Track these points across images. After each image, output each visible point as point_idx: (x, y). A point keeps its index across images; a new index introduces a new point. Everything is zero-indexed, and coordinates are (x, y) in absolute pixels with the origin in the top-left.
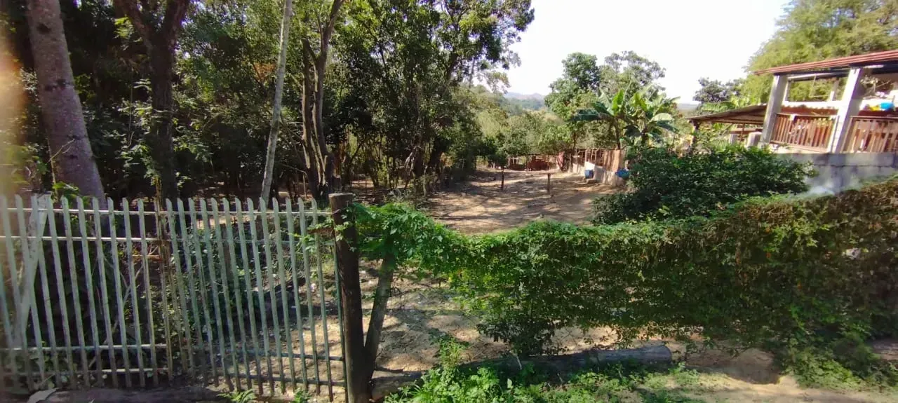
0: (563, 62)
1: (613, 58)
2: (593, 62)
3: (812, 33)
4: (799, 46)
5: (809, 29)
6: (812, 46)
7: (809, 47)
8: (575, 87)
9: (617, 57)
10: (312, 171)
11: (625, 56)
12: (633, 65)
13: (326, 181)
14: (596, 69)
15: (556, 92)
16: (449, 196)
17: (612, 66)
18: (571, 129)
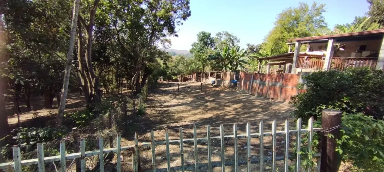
0: (197, 35)
1: (219, 34)
2: (209, 35)
3: (286, 28)
4: (282, 32)
5: (285, 27)
6: (287, 32)
7: (286, 33)
8: (203, 46)
9: (221, 34)
10: (86, 87)
11: (224, 34)
12: (227, 37)
13: (95, 92)
14: (211, 38)
15: (195, 48)
16: (156, 96)
17: (218, 37)
18: (202, 63)
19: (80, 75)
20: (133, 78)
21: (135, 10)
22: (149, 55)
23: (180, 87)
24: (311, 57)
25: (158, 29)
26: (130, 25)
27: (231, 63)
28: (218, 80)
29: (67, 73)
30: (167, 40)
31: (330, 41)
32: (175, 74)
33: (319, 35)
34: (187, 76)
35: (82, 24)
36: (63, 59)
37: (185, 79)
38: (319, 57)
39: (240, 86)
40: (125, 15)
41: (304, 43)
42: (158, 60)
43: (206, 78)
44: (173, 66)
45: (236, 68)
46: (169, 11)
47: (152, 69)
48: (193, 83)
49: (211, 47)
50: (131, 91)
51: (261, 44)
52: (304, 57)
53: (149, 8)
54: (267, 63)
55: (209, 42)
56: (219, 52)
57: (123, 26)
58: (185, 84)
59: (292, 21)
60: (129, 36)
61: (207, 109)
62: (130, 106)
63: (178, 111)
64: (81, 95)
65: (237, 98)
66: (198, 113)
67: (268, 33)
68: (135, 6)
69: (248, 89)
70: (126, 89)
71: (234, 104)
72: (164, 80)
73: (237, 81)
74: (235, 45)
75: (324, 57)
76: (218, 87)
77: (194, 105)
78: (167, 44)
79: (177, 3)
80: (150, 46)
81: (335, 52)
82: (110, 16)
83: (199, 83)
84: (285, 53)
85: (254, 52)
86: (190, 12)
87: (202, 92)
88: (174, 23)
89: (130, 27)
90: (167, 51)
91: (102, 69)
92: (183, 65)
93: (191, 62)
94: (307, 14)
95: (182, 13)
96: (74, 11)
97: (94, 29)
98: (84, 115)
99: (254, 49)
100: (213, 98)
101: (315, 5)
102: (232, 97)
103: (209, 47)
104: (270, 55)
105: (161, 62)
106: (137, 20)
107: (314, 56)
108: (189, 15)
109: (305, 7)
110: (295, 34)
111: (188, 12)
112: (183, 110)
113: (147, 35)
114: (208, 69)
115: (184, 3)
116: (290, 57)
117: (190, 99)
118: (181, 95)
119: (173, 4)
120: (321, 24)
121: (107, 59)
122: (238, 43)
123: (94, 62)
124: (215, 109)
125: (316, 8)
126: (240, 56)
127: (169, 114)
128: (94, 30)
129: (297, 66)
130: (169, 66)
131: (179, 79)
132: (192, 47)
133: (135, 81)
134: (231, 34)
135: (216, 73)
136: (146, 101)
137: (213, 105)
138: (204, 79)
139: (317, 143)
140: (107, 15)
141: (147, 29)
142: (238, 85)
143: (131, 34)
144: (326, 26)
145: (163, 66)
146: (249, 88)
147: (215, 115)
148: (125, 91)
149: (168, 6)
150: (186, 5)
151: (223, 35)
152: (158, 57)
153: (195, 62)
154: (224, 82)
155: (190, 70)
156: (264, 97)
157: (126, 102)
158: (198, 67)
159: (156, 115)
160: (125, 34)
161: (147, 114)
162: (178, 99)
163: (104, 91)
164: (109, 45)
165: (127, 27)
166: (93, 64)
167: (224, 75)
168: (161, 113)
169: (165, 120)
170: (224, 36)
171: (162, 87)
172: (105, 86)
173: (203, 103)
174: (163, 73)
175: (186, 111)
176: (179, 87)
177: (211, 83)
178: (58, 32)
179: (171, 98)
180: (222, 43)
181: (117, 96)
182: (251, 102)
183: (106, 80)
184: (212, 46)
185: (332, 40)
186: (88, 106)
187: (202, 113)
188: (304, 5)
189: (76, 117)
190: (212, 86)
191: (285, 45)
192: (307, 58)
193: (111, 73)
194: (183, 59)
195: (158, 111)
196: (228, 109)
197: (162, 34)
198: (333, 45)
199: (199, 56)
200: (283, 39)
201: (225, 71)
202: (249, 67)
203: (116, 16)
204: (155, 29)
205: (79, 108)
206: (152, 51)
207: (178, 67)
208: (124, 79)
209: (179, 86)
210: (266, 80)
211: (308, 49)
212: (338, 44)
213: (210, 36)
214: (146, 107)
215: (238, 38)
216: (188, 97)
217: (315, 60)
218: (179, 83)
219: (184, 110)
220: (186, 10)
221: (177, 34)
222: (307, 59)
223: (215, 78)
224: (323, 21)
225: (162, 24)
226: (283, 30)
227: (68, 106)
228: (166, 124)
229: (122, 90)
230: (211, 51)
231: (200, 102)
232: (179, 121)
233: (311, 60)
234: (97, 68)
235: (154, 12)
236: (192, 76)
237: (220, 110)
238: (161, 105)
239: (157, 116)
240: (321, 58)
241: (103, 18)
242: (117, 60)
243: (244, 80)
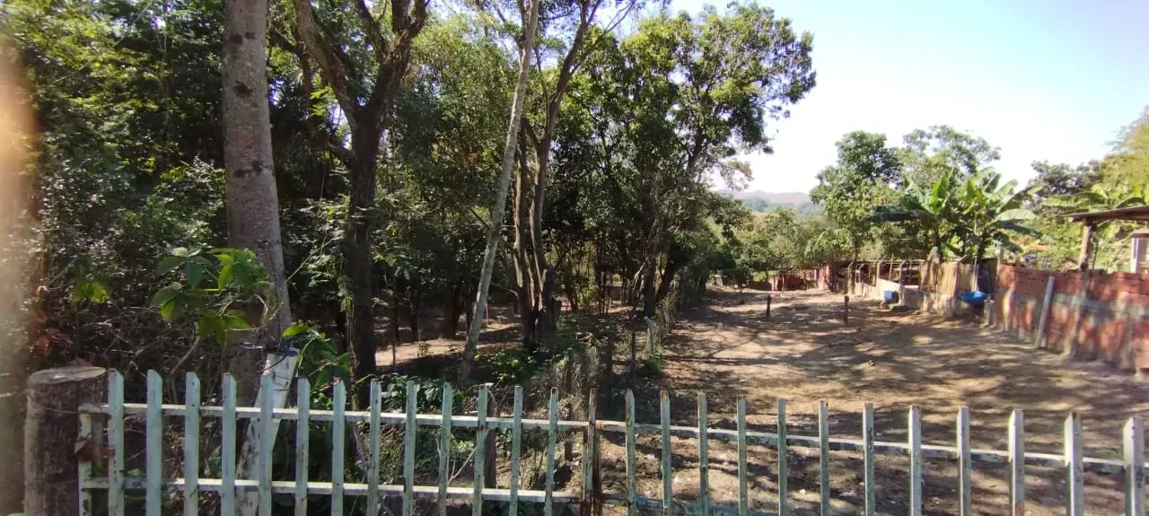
0: (837, 144)
1: (917, 137)
2: (880, 142)
8: (856, 177)
9: (922, 134)
10: (524, 292)
11: (935, 133)
12: (948, 145)
13: (543, 305)
14: (885, 152)
15: (827, 184)
16: (698, 327)
17: (913, 147)
18: (854, 233)
19: (516, 260)
20: (638, 273)
21: (653, 90)
22: (682, 209)
23: (773, 306)
25: (714, 136)
26: (637, 132)
27: (961, 232)
28: (908, 290)
29: (490, 255)
30: (738, 166)
32: (758, 267)
34: (801, 274)
35: (528, 139)
36: (484, 224)
37: (793, 283)
39: (995, 315)
40: (628, 106)
42: (710, 222)
43: (865, 282)
44: (755, 243)
45: (981, 251)
46: (746, 81)
47: (690, 248)
48: (819, 295)
49: (885, 180)
50: (630, 308)
53: (690, 79)
54: (1131, 229)
55: (879, 165)
56: (914, 195)
57: (621, 134)
58: (793, 298)
60: (633, 161)
61: (858, 385)
62: (622, 352)
63: (759, 379)
64: (516, 312)
65: (982, 357)
66: (826, 392)
68: (653, 80)
69: (1029, 328)
70: (620, 302)
71: (965, 378)
72: (725, 283)
73: (984, 297)
74: (979, 169)
76: (908, 315)
77: (813, 367)
78: (738, 175)
79: (772, 56)
80: (688, 184)
82: (592, 113)
83: (840, 298)
85: (1068, 190)
86: (813, 76)
87: (848, 325)
88: (761, 113)
89: (637, 136)
90: (737, 196)
91: (565, 246)
92: (789, 237)
93: (813, 229)
95: (788, 82)
96: (514, 110)
97: (553, 150)
98: (516, 361)
100: (885, 349)
102: (962, 350)
103: (879, 182)
105: (718, 230)
106: (656, 116)
108: (810, 83)
111: (807, 75)
112: (776, 377)
113: (681, 155)
114: (873, 252)
115: (793, 52)
117: (804, 347)
118: (775, 332)
119: (760, 59)
121: (578, 222)
122: (994, 163)
123: (549, 231)
124: (889, 385)
126: (998, 210)
127: (730, 386)
128: (555, 152)
130: (743, 241)
131: (771, 281)
132: (818, 182)
133: (643, 282)
134: (965, 133)
135: (904, 266)
136: (668, 341)
137: (884, 371)
138: (858, 285)
140: (584, 110)
141: (683, 139)
142: (986, 312)
143: (638, 155)
145: (723, 240)
146: (1035, 321)
147: (889, 407)
148: (616, 308)
149: (745, 68)
150: (799, 57)
151: (930, 137)
152: (709, 214)
153: (828, 229)
154: (932, 295)
155: (809, 253)
156: (1106, 362)
157: (615, 338)
158: (838, 246)
159: (693, 383)
160: (625, 155)
161: (669, 376)
162: (761, 342)
163: (566, 306)
164: (584, 185)
165: (630, 137)
166: (546, 236)
167: (931, 272)
168: (707, 379)
169: (718, 400)
170: (935, 143)
171: (718, 305)
172: (570, 293)
173: (847, 362)
174: (724, 263)
175: (786, 383)
176: (769, 308)
177: (882, 298)
178: (479, 160)
179: (740, 338)
180: (928, 165)
181: (592, 321)
182: (1041, 376)
183: (573, 278)
184: (888, 174)
186: (526, 341)
187: (839, 394)
189: (500, 364)
190: (887, 308)
193: (585, 259)
194: (787, 219)
195: (699, 373)
196: (941, 391)
197: (724, 148)
199: (841, 208)
201: (936, 260)
202: (1040, 247)
203: (606, 111)
204: (705, 136)
205: (509, 344)
206: (693, 198)
207: (771, 245)
208: (617, 276)
209: (769, 304)
210: (1114, 294)
213: (882, 146)
214: (667, 357)
215: (992, 145)
216: (799, 339)
218: (773, 293)
219: (781, 377)
220: (799, 71)
221: (769, 144)
223: (897, 282)
225: (727, 119)
227: (486, 338)
228: (720, 412)
229: (610, 305)
230: (887, 192)
231: (837, 358)
232: (760, 412)
234: (556, 244)
235: (703, 89)
236: (818, 271)
237: (907, 391)
238: (711, 356)
239: (695, 387)
241: (575, 118)
242: (601, 225)
243: (1015, 293)
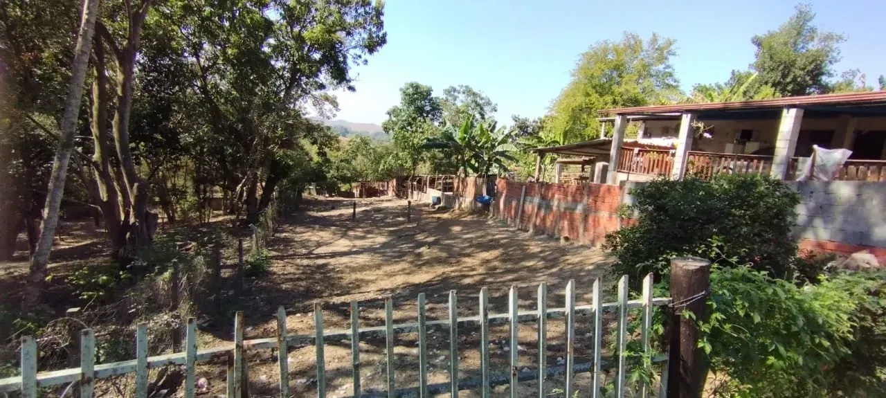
0: (401, 90)
1: (451, 91)
2: (429, 92)
3: (596, 85)
5: (595, 82)
6: (597, 95)
7: (594, 97)
8: (413, 115)
9: (455, 90)
10: (111, 205)
11: (462, 90)
12: (470, 99)
13: (136, 218)
14: (431, 99)
15: (394, 119)
16: (298, 229)
17: (449, 98)
18: (412, 155)
19: (96, 173)
20: (240, 185)
21: (249, 21)
22: (281, 130)
23: (358, 210)
24: (648, 149)
25: (307, 71)
26: (236, 57)
27: (477, 157)
28: (447, 195)
29: (60, 168)
30: (327, 99)
31: (684, 116)
32: (345, 180)
33: (663, 104)
34: (376, 185)
35: (106, 45)
36: (48, 132)
37: (371, 192)
38: (664, 151)
39: (496, 211)
40: (224, 31)
41: (633, 120)
42: (305, 143)
43: (420, 190)
44: (342, 161)
45: (488, 170)
46: (334, 30)
47: (289, 165)
48: (390, 200)
49: (432, 120)
50: (233, 217)
51: (542, 117)
52: (633, 150)
53: (284, 18)
54: (556, 159)
55: (428, 108)
56: (450, 131)
57: (216, 57)
58: (371, 204)
59: (607, 72)
60: (231, 84)
61: (420, 263)
62: (229, 256)
63: (350, 267)
65: (490, 237)
66: (399, 271)
67: (558, 95)
68: (249, 12)
69: (513, 217)
70: (221, 212)
71: (482, 251)
72: (318, 193)
73: (490, 199)
74: (486, 117)
75: (673, 151)
76: (448, 211)
77: (391, 254)
78: (327, 106)
79: (354, 13)
80: (285, 109)
81: (696, 142)
82: (184, 31)
83: (404, 202)
84: (593, 138)
85: (529, 134)
86: (385, 35)
87: (410, 221)
88: (345, 57)
89: (235, 61)
90: (327, 123)
91: (159, 161)
92: (367, 158)
93: (385, 152)
94: (640, 57)
95: (365, 36)
96: (85, 11)
97: (138, 62)
98: (105, 278)
99: (527, 127)
100: (434, 236)
101: (654, 40)
102: (479, 234)
103: (428, 120)
104: (561, 143)
105: (313, 150)
106: (253, 45)
107: (654, 147)
108: (383, 41)
109: (636, 43)
110: (615, 100)
111: (381, 34)
112: (363, 264)
113: (278, 83)
114: (424, 170)
115: (370, 13)
116: (602, 147)
117: (381, 239)
118: (360, 230)
119: (344, 13)
120: (666, 81)
121: (172, 137)
122: (494, 114)
123: (138, 144)
124: (439, 261)
125: (656, 47)
126: (496, 144)
127: (328, 275)
128: (140, 64)
129: (618, 168)
130: (332, 159)
131: (355, 191)
132: (387, 117)
133: (245, 194)
134: (479, 93)
135: (444, 179)
136: (270, 244)
137: (435, 252)
138: (415, 193)
139: (661, 330)
140: (175, 28)
141: (279, 70)
142: (491, 209)
143: (236, 79)
144: (677, 86)
145: (316, 158)
146: (516, 213)
147: (439, 276)
148: (217, 217)
149: (332, 19)
150: (374, 18)
151: (459, 93)
152: (305, 137)
153: (395, 152)
154: (461, 199)
155: (382, 170)
156: (548, 235)
157: (220, 245)
158: (402, 165)
159: (297, 276)
160: (223, 77)
161: (275, 273)
162: (350, 238)
163: (162, 217)
164: (177, 101)
165: (227, 60)
166: (133, 149)
167: (461, 184)
168: (309, 272)
169: (319, 288)
170: (461, 97)
171: (314, 210)
172: (166, 205)
173: (410, 248)
174: (317, 176)
175: (370, 268)
176: (354, 211)
177: (430, 201)
178: (38, 61)
179: (334, 237)
180: (458, 112)
181: (195, 231)
182: (521, 246)
183: (169, 190)
184: (434, 116)
185: (689, 115)
186: (114, 256)
187: (408, 271)
188: (633, 37)
189: (82, 282)
190: (434, 208)
191: (595, 122)
192: (640, 151)
193: (181, 172)
194: (367, 144)
195: (302, 268)
196: (469, 261)
197: (316, 82)
198: (690, 125)
199: (404, 137)
200: (588, 109)
201: (463, 175)
202: (516, 168)
203: (199, 32)
204: (299, 70)
205: (91, 259)
206: (290, 122)
207: (354, 163)
208: (217, 188)
209: (354, 208)
210: (553, 196)
211: (641, 133)
212: (701, 125)
213: (430, 95)
214: (272, 258)
215: (493, 102)
216: (377, 234)
217: (654, 156)
218: (356, 200)
219: (367, 263)
220: (374, 29)
221: (352, 84)
222: (638, 154)
223: (440, 190)
224: (671, 75)
225: (318, 60)
226: (590, 90)
227: (58, 256)
228: (321, 297)
229: (211, 215)
230: (432, 128)
231: (405, 245)
232: (353, 292)
233: (647, 156)
234: (146, 157)
235: (297, 29)
236: (388, 183)
237: (450, 264)
238: (310, 253)
239: (299, 279)
240: (667, 153)
241: (165, 34)
242: (199, 141)
243: (506, 196)
